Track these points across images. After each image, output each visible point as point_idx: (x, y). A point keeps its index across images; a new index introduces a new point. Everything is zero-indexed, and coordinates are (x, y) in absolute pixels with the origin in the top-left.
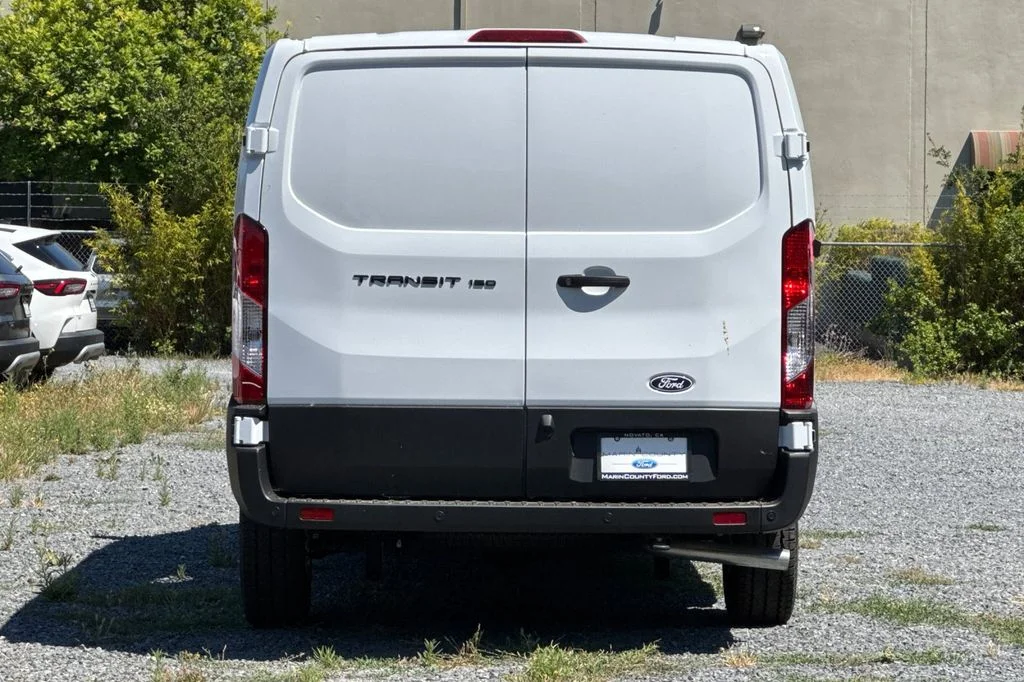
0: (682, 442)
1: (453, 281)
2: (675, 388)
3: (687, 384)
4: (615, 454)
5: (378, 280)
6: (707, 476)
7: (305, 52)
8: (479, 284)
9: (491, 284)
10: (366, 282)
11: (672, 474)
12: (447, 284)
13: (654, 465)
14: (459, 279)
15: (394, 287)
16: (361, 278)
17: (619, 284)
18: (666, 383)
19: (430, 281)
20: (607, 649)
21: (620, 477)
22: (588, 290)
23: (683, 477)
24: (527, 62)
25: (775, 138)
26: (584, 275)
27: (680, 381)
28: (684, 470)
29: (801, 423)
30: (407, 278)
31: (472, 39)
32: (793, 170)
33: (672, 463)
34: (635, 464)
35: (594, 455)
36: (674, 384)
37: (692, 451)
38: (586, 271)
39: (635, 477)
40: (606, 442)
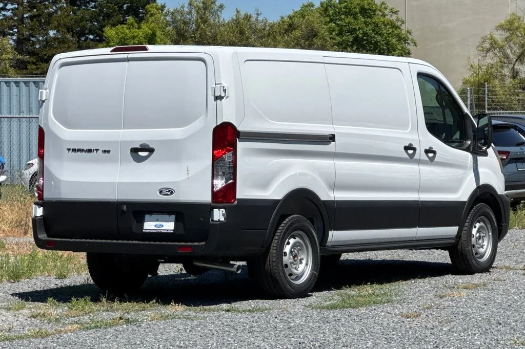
0: (173, 217)
1: (97, 150)
2: (167, 194)
3: (172, 193)
4: (149, 221)
5: (74, 150)
6: (182, 232)
7: (60, 59)
8: (105, 151)
9: (109, 152)
10: (71, 151)
11: (167, 230)
12: (95, 152)
13: (162, 226)
14: (99, 150)
15: (79, 153)
16: (69, 150)
17: (151, 151)
18: (164, 192)
19: (90, 151)
20: (143, 302)
21: (149, 231)
22: (140, 153)
23: (171, 231)
24: (128, 60)
25: (212, 87)
26: (140, 147)
27: (169, 191)
28: (173, 229)
29: (217, 209)
30: (83, 149)
31: (112, 51)
32: (218, 101)
33: (169, 226)
34: (155, 226)
35: (141, 222)
36: (167, 193)
37: (177, 221)
38: (140, 146)
39: (154, 231)
40: (147, 216)
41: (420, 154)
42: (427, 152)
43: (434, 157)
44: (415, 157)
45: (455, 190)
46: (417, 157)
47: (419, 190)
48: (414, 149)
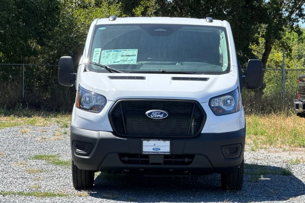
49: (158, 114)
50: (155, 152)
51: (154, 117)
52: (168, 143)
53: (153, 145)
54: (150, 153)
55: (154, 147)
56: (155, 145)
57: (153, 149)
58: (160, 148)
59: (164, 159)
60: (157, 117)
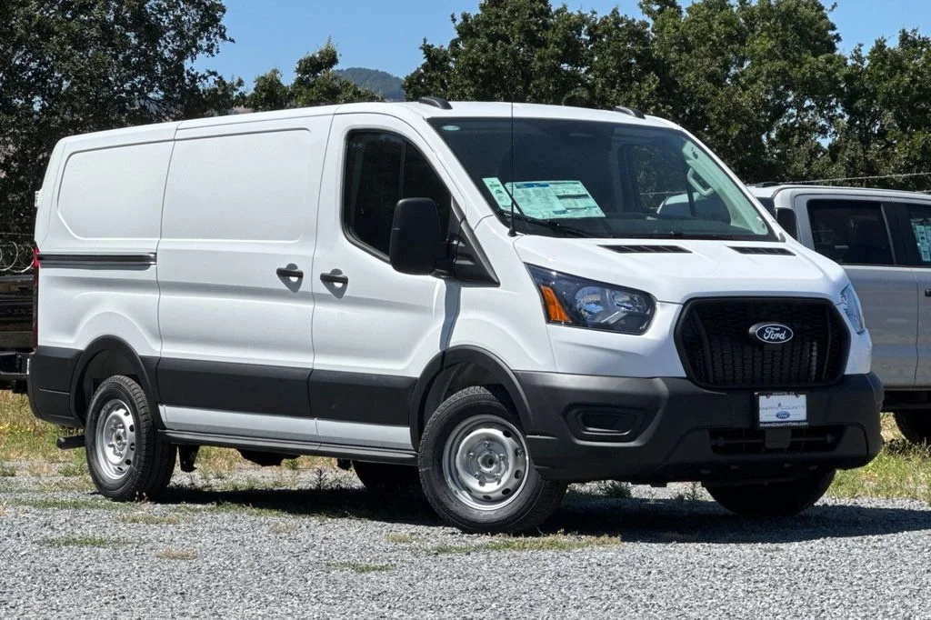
41: (312, 283)
42: (328, 279)
43: (343, 289)
44: (301, 289)
45: (399, 353)
46: (304, 287)
47: (314, 349)
48: (300, 275)
49: (775, 332)
50: (782, 422)
51: (769, 339)
52: (802, 399)
53: (777, 406)
54: (773, 425)
55: (780, 410)
56: (780, 405)
57: (777, 416)
58: (789, 411)
59: (792, 437)
60: (775, 340)
